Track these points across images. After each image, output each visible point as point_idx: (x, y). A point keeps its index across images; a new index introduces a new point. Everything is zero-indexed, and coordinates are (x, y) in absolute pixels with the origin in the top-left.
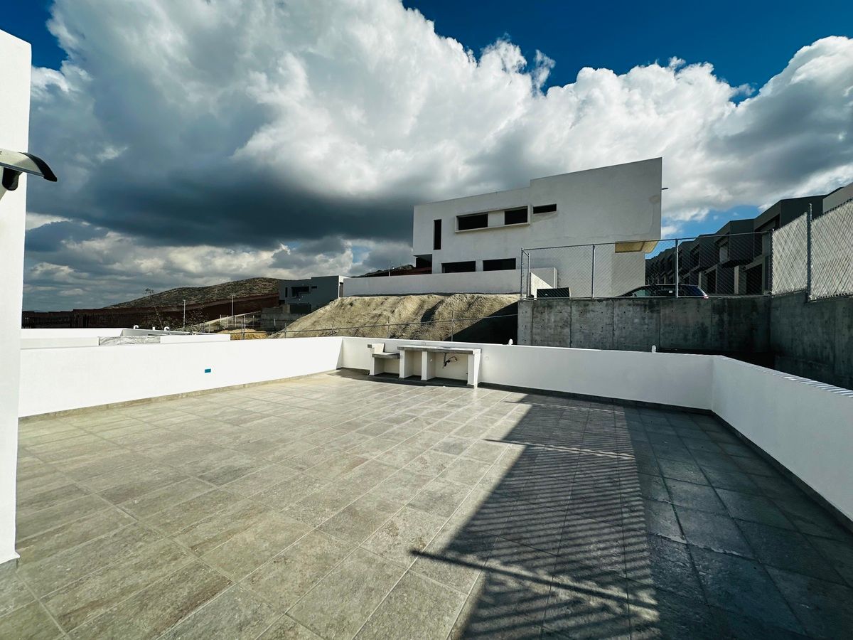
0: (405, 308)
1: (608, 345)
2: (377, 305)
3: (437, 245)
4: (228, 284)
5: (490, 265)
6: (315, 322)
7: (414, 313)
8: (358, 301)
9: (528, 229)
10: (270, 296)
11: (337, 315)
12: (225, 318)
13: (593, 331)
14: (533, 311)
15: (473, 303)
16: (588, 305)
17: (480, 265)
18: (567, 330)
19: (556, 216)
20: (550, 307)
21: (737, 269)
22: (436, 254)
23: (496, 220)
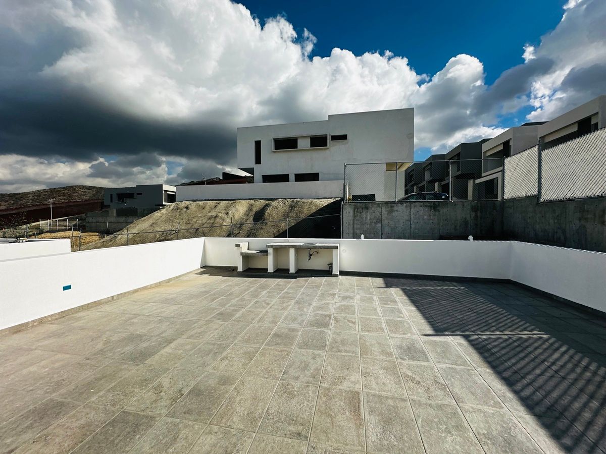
0: (237, 210)
1: (407, 235)
2: (211, 209)
3: (258, 161)
4: (44, 191)
5: (300, 178)
6: (153, 224)
7: (245, 214)
8: (193, 206)
9: (327, 151)
10: (92, 202)
11: (174, 217)
12: (43, 222)
13: (397, 225)
14: (354, 211)
15: (294, 206)
16: (393, 206)
17: (292, 177)
18: (379, 225)
19: (347, 143)
20: (367, 208)
21: (436, 184)
22: (257, 168)
23: (304, 144)
